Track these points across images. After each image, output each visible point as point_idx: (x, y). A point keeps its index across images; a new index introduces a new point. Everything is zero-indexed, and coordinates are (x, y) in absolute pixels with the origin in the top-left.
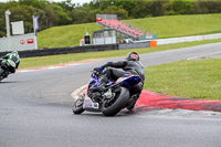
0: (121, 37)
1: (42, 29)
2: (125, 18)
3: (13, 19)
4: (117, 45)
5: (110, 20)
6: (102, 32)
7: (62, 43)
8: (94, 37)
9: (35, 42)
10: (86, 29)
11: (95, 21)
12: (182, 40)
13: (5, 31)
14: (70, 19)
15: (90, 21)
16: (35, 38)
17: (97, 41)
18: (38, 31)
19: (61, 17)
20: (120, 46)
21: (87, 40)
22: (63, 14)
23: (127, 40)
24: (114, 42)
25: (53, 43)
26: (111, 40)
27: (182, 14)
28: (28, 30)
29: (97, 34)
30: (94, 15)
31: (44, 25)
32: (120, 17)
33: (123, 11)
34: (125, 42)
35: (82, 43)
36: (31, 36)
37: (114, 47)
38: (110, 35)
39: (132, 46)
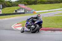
0: (25, 10)
1: (3, 8)
2: (27, 5)
4: (24, 13)
5: (22, 6)
6: (20, 9)
7: (9, 12)
8: (18, 10)
9: (1, 12)
10: (16, 8)
12: (42, 11)
14: (11, 5)
15: (17, 6)
16: (1, 11)
17: (19, 12)
18: (2, 9)
19: (8, 5)
20: (25, 13)
21: (16, 11)
22: (9, 4)
23: (27, 11)
24: (24, 12)
25: (6, 12)
26: (23, 11)
27: (42, 4)
29: (19, 9)
32: (25, 5)
33: (26, 3)
34: (26, 12)
35: (14, 12)
38: (22, 10)
39: (28, 13)
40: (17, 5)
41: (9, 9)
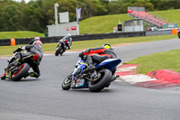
0: (148, 26)
1: (84, 19)
2: (151, 10)
3: (60, 10)
4: (144, 33)
5: (139, 12)
6: (132, 21)
7: (99, 30)
8: (125, 25)
9: (78, 29)
10: (119, 19)
11: (127, 12)
13: (54, 20)
14: (106, 10)
15: (122, 12)
16: (78, 26)
17: (127, 29)
18: (80, 20)
19: (99, 9)
20: (147, 33)
21: (120, 27)
22: (101, 6)
23: (153, 29)
24: (142, 30)
25: (92, 30)
26: (140, 28)
28: (72, 19)
29: (128, 23)
30: (126, 7)
31: (85, 15)
32: (147, 9)
33: (150, 4)
34: (150, 30)
35: (115, 30)
36: (75, 24)
37: (142, 34)
38: (138, 24)
39: (156, 33)
40: (124, 11)
41: (100, 22)
